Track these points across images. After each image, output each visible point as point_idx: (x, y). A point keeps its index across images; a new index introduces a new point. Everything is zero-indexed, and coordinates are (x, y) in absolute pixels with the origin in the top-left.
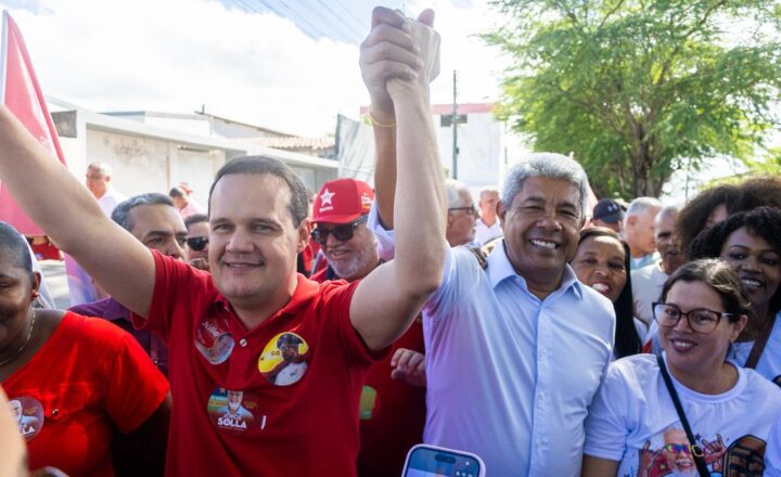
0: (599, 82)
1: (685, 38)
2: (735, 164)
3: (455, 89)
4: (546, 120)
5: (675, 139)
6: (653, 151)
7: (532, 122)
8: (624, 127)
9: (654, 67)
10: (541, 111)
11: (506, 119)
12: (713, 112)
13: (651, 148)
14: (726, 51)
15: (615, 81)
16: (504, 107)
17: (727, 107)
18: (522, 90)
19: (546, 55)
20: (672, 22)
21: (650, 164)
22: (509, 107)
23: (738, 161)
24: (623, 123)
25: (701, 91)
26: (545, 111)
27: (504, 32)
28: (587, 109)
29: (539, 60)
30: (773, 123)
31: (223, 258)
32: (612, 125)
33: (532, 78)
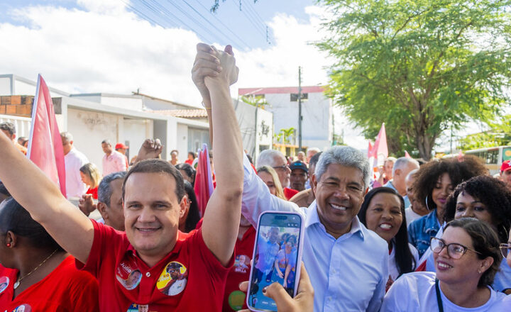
0: (393, 74)
1: (447, 46)
2: (482, 125)
3: (300, 78)
4: (359, 98)
5: (443, 110)
6: (428, 118)
7: (350, 99)
8: (409, 102)
9: (428, 64)
10: (356, 92)
11: (333, 97)
12: (467, 93)
13: (427, 116)
14: (474, 55)
15: (403, 74)
16: (331, 89)
17: (476, 90)
18: (343, 79)
19: (359, 57)
20: (439, 36)
21: (426, 127)
22: (334, 88)
23: (484, 123)
24: (409, 99)
25: (459, 79)
26: (358, 93)
27: (331, 42)
28: (385, 91)
29: (354, 60)
30: (506, 100)
31: (135, 225)
32: (401, 101)
33: (349, 71)
